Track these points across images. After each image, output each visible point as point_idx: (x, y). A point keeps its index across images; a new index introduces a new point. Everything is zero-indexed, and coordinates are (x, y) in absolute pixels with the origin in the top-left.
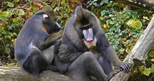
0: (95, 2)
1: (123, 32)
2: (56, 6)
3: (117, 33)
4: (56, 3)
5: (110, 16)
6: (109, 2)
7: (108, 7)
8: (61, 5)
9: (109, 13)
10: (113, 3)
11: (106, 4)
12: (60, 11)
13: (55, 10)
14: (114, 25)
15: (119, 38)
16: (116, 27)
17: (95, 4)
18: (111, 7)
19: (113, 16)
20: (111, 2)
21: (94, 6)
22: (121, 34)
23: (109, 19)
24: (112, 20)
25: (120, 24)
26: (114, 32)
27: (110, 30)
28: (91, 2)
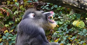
0: (47, 7)
1: (70, 30)
2: (16, 10)
3: (65, 31)
4: (15, 8)
5: (59, 17)
6: (58, 7)
7: (57, 11)
8: (19, 10)
9: (59, 15)
10: (61, 7)
11: (56, 9)
12: (19, 14)
13: (15, 13)
14: (62, 24)
15: (66, 35)
16: (64, 26)
17: (47, 8)
18: (60, 11)
19: (61, 17)
20: (60, 7)
21: (46, 10)
22: (68, 32)
23: (58, 20)
24: (61, 21)
25: (67, 24)
26: (62, 30)
27: (59, 29)
28: (43, 7)
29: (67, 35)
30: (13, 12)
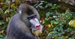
0: (40, 5)
1: (66, 31)
2: (7, 8)
3: (60, 32)
4: (6, 7)
5: (54, 17)
6: (53, 5)
7: (52, 10)
8: (11, 8)
9: (53, 15)
10: (56, 6)
11: (51, 7)
12: (10, 13)
13: (6, 12)
14: (57, 24)
15: (61, 36)
16: (59, 27)
17: (41, 7)
19: (57, 17)
20: (55, 5)
21: (40, 8)
22: (63, 33)
23: (53, 20)
24: (56, 21)
25: (63, 24)
26: (57, 31)
27: (54, 29)
28: (37, 5)
29: (63, 36)
30: (4, 11)
